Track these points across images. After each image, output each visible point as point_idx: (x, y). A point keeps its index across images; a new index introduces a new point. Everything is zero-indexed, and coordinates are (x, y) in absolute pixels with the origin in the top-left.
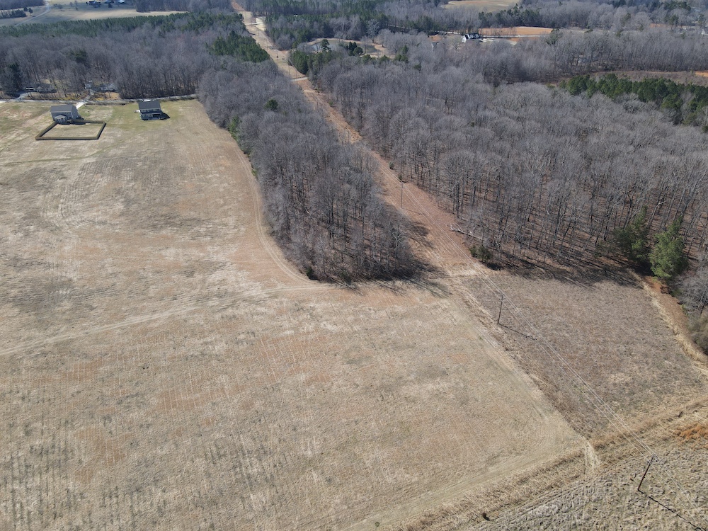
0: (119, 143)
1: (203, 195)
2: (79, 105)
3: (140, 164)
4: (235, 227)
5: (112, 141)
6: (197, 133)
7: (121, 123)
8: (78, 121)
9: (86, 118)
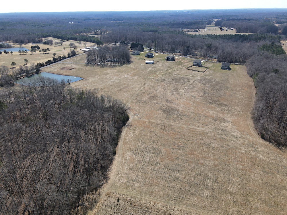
0: (210, 75)
1: (232, 98)
2: (202, 61)
3: (214, 83)
4: (239, 111)
5: (208, 74)
6: (239, 77)
7: (213, 69)
8: (200, 65)
9: (203, 65)
